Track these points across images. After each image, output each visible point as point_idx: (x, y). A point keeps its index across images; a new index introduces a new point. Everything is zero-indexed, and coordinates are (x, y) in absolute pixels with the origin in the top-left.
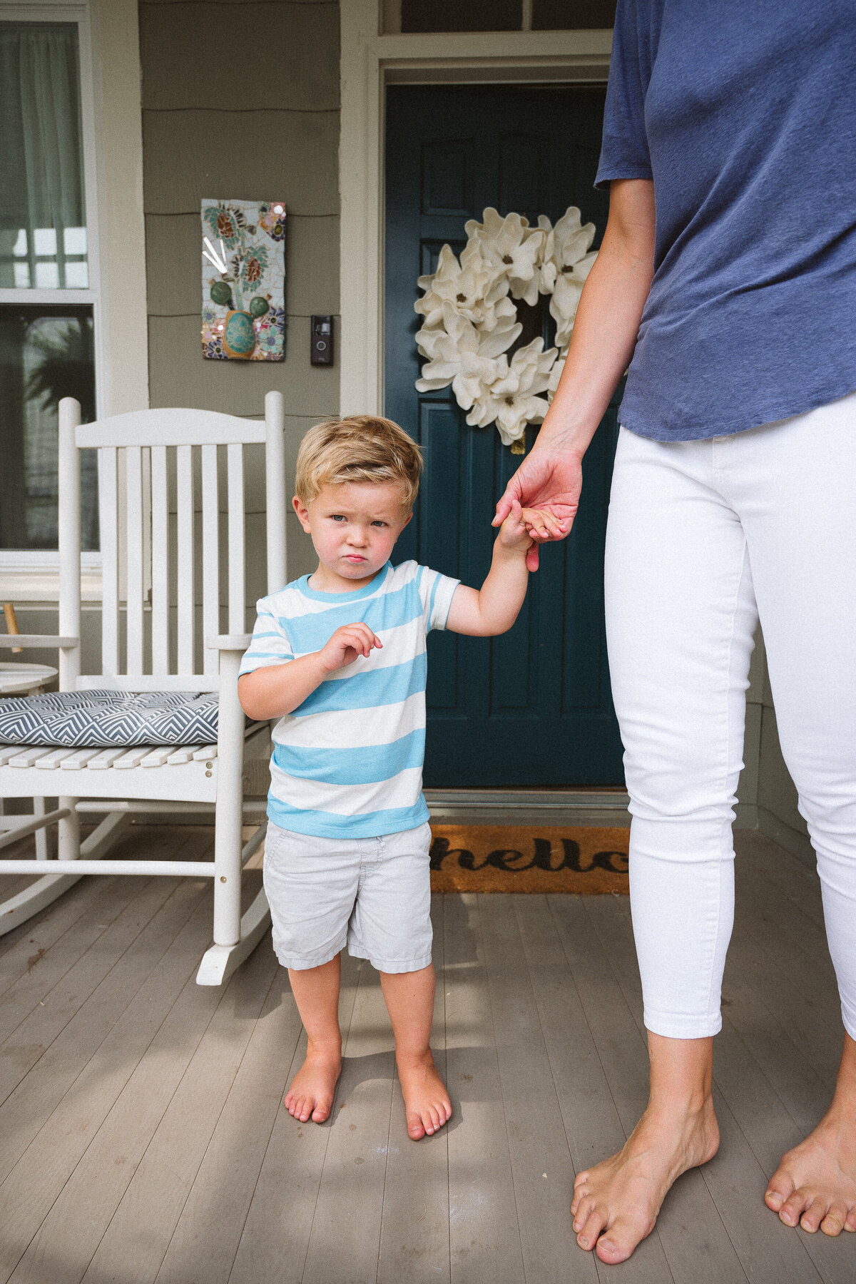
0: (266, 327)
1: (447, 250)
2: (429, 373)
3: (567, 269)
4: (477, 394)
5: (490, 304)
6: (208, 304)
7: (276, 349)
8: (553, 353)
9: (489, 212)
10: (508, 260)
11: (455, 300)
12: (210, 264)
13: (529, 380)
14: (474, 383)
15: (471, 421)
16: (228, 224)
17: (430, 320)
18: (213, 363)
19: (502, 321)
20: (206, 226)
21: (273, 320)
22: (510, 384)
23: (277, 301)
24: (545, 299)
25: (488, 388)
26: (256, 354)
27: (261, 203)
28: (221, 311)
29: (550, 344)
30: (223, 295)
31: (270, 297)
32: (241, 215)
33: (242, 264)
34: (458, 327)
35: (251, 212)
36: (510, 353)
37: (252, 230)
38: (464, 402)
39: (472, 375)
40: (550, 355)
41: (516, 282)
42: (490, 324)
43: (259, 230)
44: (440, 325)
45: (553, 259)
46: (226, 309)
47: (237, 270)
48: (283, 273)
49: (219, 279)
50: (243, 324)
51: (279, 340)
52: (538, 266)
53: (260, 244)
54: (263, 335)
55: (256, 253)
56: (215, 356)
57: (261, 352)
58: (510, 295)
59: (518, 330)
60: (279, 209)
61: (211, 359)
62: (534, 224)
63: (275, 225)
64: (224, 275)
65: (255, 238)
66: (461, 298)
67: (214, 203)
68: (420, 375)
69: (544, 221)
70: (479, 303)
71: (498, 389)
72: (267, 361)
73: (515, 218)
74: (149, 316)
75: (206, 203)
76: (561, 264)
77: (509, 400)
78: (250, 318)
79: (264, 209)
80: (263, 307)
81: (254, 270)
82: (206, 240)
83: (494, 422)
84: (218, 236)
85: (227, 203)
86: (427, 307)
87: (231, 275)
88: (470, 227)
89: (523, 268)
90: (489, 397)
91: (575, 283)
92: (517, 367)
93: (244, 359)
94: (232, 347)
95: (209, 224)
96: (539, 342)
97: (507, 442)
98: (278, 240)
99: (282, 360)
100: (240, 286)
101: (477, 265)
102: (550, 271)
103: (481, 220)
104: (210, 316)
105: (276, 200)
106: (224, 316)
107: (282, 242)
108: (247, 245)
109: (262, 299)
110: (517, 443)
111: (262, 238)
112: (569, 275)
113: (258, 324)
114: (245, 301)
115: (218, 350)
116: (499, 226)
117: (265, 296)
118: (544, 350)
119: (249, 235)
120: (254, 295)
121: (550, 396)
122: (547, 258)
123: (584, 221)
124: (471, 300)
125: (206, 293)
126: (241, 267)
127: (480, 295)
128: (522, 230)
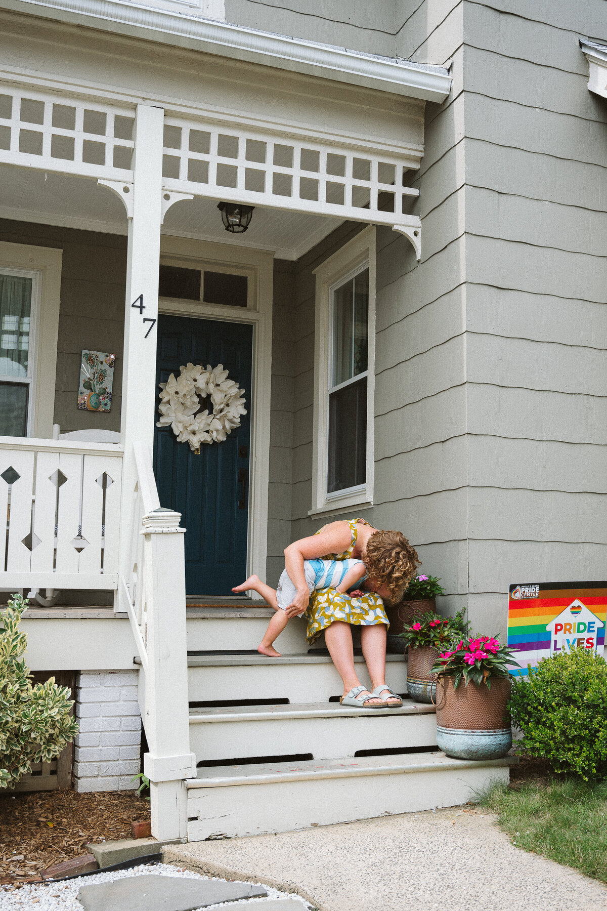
0: (104, 399)
1: (172, 375)
2: (162, 420)
3: (218, 385)
4: (181, 429)
5: (189, 397)
6: (82, 389)
7: (108, 408)
8: (211, 416)
9: (190, 365)
10: (195, 380)
11: (174, 393)
12: (84, 374)
13: (202, 425)
14: (180, 425)
15: (178, 440)
16: (92, 360)
17: (165, 400)
18: (81, 411)
19: (194, 403)
20: (83, 359)
21: (107, 397)
22: (195, 427)
23: (110, 390)
24: (209, 396)
25: (185, 428)
26: (99, 409)
27: (106, 354)
28: (87, 392)
29: (211, 413)
30: (88, 385)
31: (107, 388)
32: (97, 357)
33: (96, 375)
34: (175, 404)
35: (102, 356)
36: (195, 415)
37: (102, 363)
38: (176, 432)
39: (180, 422)
40: (210, 417)
41: (198, 389)
42: (188, 404)
43: (104, 363)
44: (168, 402)
45: (213, 382)
46: (89, 391)
47: (94, 377)
48: (112, 380)
49: (87, 380)
50: (97, 398)
51: (109, 404)
52: (207, 384)
53: (104, 368)
54: (104, 402)
55: (102, 371)
56: (83, 409)
57: (102, 409)
58: (195, 393)
59: (199, 407)
60: (112, 357)
61: (81, 409)
62: (205, 369)
63: (111, 362)
64: (89, 378)
65: (102, 366)
66: (177, 393)
67: (88, 352)
68: (159, 421)
69: (209, 367)
70: (185, 395)
71: (190, 429)
72: (104, 412)
73: (199, 367)
74: (56, 391)
75: (84, 352)
76: (215, 383)
77: (194, 433)
78: (99, 395)
79: (107, 356)
80: (104, 392)
81: (102, 376)
82: (82, 364)
83: (187, 441)
84: (88, 364)
85: (93, 352)
86: (164, 395)
87: (92, 378)
88: (181, 368)
89: (201, 384)
90: (186, 431)
91: (221, 391)
92: (198, 421)
93: (95, 411)
94: (92, 406)
95: (85, 359)
96: (207, 412)
97: (192, 449)
98: (111, 367)
99: (109, 412)
100: (95, 383)
101: (184, 382)
102: (211, 386)
103: (186, 366)
104: (81, 393)
105: (112, 353)
106: (88, 394)
107: (113, 368)
108: (99, 368)
109: (104, 389)
110: (197, 450)
111: (105, 366)
112: (218, 387)
113: (101, 398)
114: (97, 388)
115: (84, 406)
116: (193, 368)
117: (105, 387)
118: (208, 415)
119: (100, 364)
120: (100, 387)
121: (210, 432)
122: (211, 381)
123: (224, 369)
124: (181, 394)
125: (82, 384)
126: (96, 376)
127: (184, 392)
128: (201, 371)
